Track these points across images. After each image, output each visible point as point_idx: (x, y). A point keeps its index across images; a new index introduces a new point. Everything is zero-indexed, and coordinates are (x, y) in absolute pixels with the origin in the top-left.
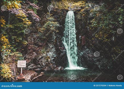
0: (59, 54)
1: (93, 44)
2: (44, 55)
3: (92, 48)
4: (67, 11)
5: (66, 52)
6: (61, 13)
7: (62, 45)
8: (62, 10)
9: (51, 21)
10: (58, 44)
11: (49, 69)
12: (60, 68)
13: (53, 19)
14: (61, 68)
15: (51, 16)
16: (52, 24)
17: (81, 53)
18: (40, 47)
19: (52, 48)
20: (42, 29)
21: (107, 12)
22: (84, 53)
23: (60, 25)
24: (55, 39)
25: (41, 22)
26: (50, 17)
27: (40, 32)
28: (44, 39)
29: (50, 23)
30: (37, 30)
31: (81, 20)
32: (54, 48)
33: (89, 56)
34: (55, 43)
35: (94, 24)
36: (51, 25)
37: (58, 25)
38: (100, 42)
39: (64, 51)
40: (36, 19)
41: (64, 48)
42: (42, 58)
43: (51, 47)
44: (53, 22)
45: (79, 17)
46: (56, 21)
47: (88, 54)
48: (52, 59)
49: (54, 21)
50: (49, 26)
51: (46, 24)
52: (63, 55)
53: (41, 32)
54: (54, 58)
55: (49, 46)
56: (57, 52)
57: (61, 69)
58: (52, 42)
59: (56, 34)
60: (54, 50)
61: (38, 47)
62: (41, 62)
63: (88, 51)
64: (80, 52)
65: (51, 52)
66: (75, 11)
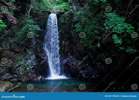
0: (40, 62)
1: (77, 51)
2: (22, 63)
3: (76, 55)
4: (50, 13)
5: (47, 59)
6: (42, 15)
7: (43, 51)
8: (44, 12)
9: (30, 24)
10: (39, 50)
11: (27, 79)
12: (40, 77)
13: (33, 22)
14: (41, 78)
15: (31, 18)
16: (32, 28)
17: (65, 60)
18: (17, 54)
19: (32, 54)
20: (20, 32)
21: (92, 16)
22: (67, 61)
23: (41, 28)
24: (35, 45)
25: (18, 25)
26: (29, 19)
28: (22, 45)
29: (30, 26)
30: (14, 33)
31: (64, 24)
32: (34, 55)
33: (73, 64)
34: (35, 49)
35: (79, 29)
36: (31, 29)
37: (39, 29)
38: (85, 48)
39: (45, 58)
40: (12, 21)
41: (45, 55)
42: (19, 66)
43: (30, 53)
44: (33, 26)
45: (62, 21)
46: (36, 24)
47: (72, 61)
48: (32, 67)
49: (34, 24)
50: (28, 29)
51: (24, 28)
52: (44, 63)
53: (18, 37)
54: (33, 67)
55: (28, 52)
56: (37, 59)
58: (32, 48)
59: (36, 39)
60: (33, 57)
61: (15, 53)
62: (19, 71)
63: (72, 58)
64: (63, 60)
65: (30, 60)
66: (58, 13)
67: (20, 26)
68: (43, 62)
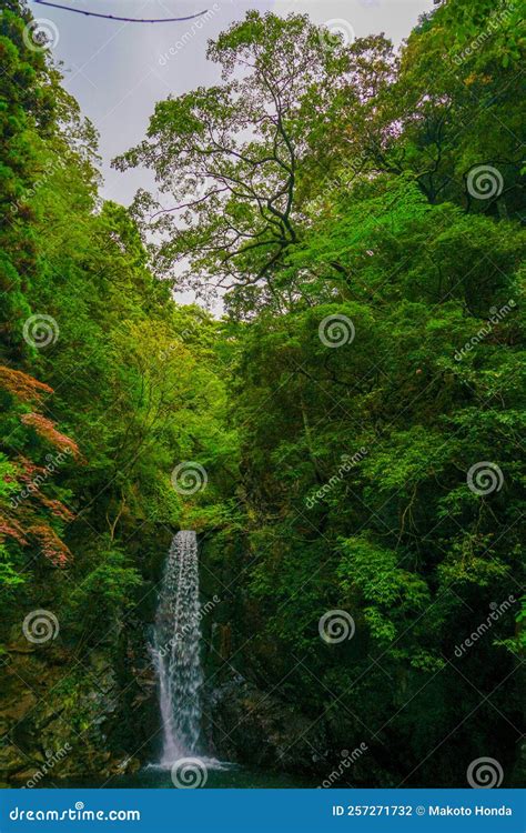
0: (130, 697)
1: (259, 657)
2: (68, 702)
3: (257, 674)
4: (176, 529)
5: (156, 688)
6: (153, 536)
7: (143, 658)
8: (158, 525)
9: (113, 565)
10: (131, 653)
11: (77, 769)
12: (125, 763)
13: (122, 556)
14: (129, 764)
15: (116, 545)
16: (116, 577)
17: (216, 692)
18: (56, 669)
19: (106, 670)
20: (77, 592)
22: (225, 695)
23: (146, 578)
24: (120, 636)
25: (73, 567)
26: (112, 547)
27: (64, 603)
28: (78, 636)
29: (110, 569)
30: (56, 594)
31: (219, 564)
32: (113, 673)
33: (243, 707)
34: (119, 649)
35: (261, 586)
36: (111, 581)
37: (138, 580)
38: (285, 648)
39: (149, 686)
40: (53, 557)
41: (151, 673)
42: (54, 717)
43: (101, 666)
44: (120, 570)
45: (214, 554)
46: (131, 565)
47: (240, 696)
48: (99, 722)
49: (124, 565)
50: (101, 581)
51: (90, 577)
52: (143, 702)
53: (69, 605)
54: (104, 718)
55: (93, 662)
56: (123, 687)
57: (127, 770)
58: (108, 645)
59: (125, 612)
60: (109, 680)
61: (50, 666)
62: (51, 734)
63: (243, 683)
64: (212, 691)
65: (95, 690)
66: (201, 530)
67: (79, 570)
68: (140, 698)
